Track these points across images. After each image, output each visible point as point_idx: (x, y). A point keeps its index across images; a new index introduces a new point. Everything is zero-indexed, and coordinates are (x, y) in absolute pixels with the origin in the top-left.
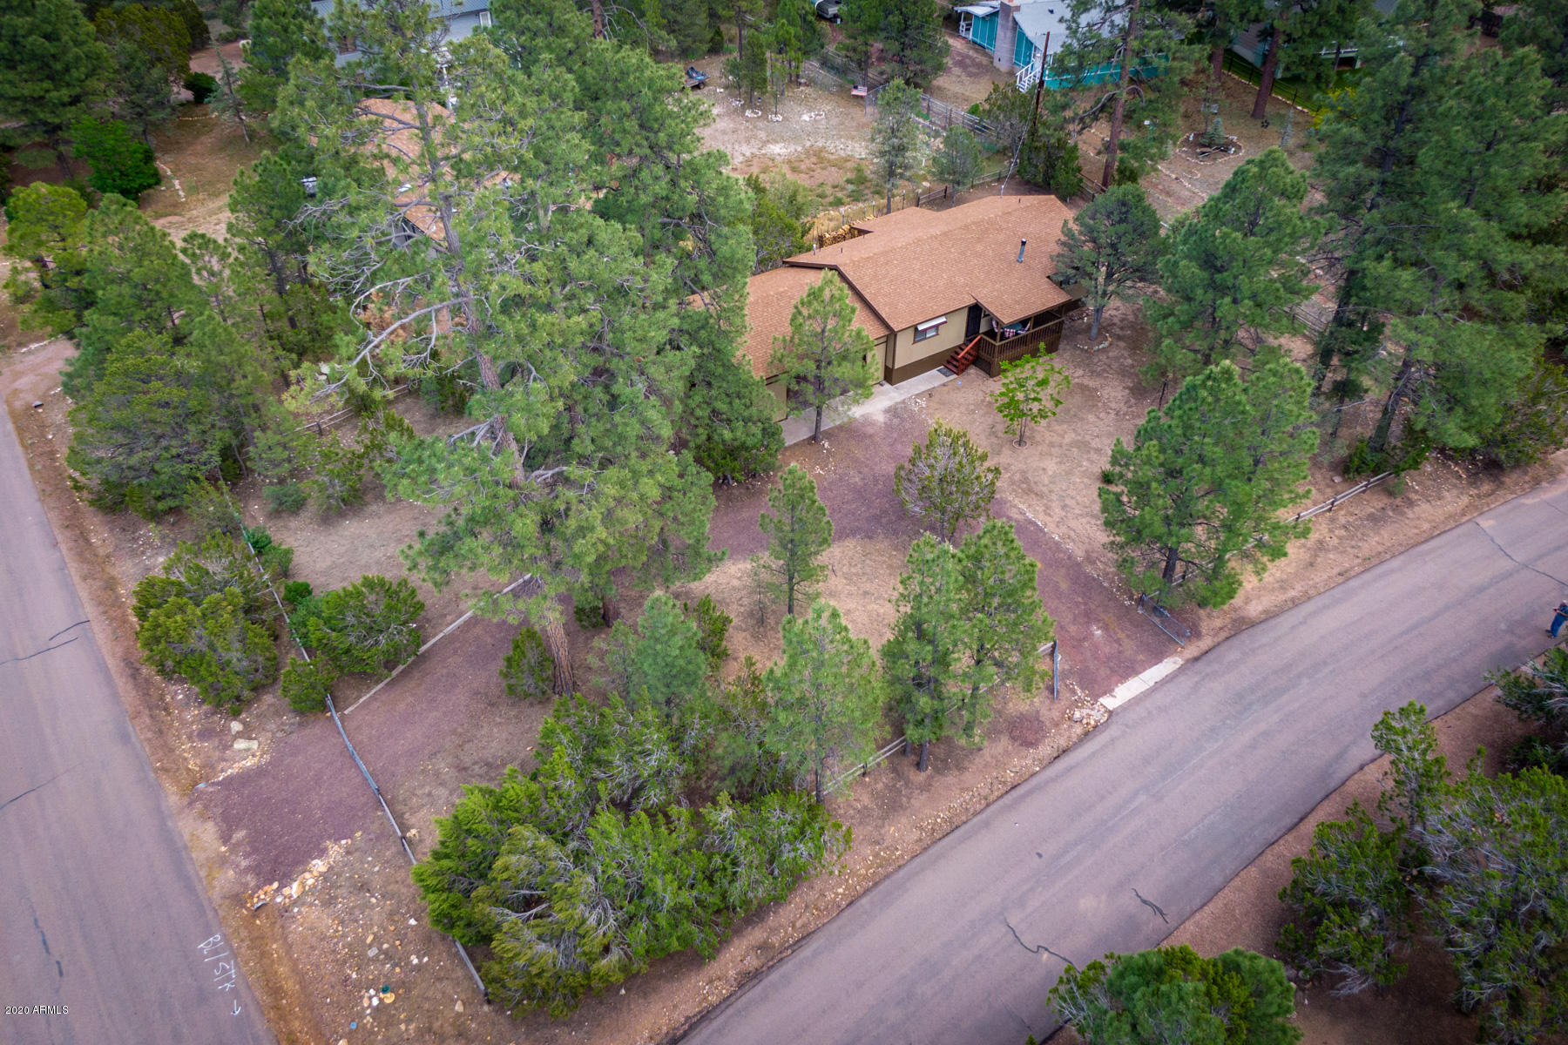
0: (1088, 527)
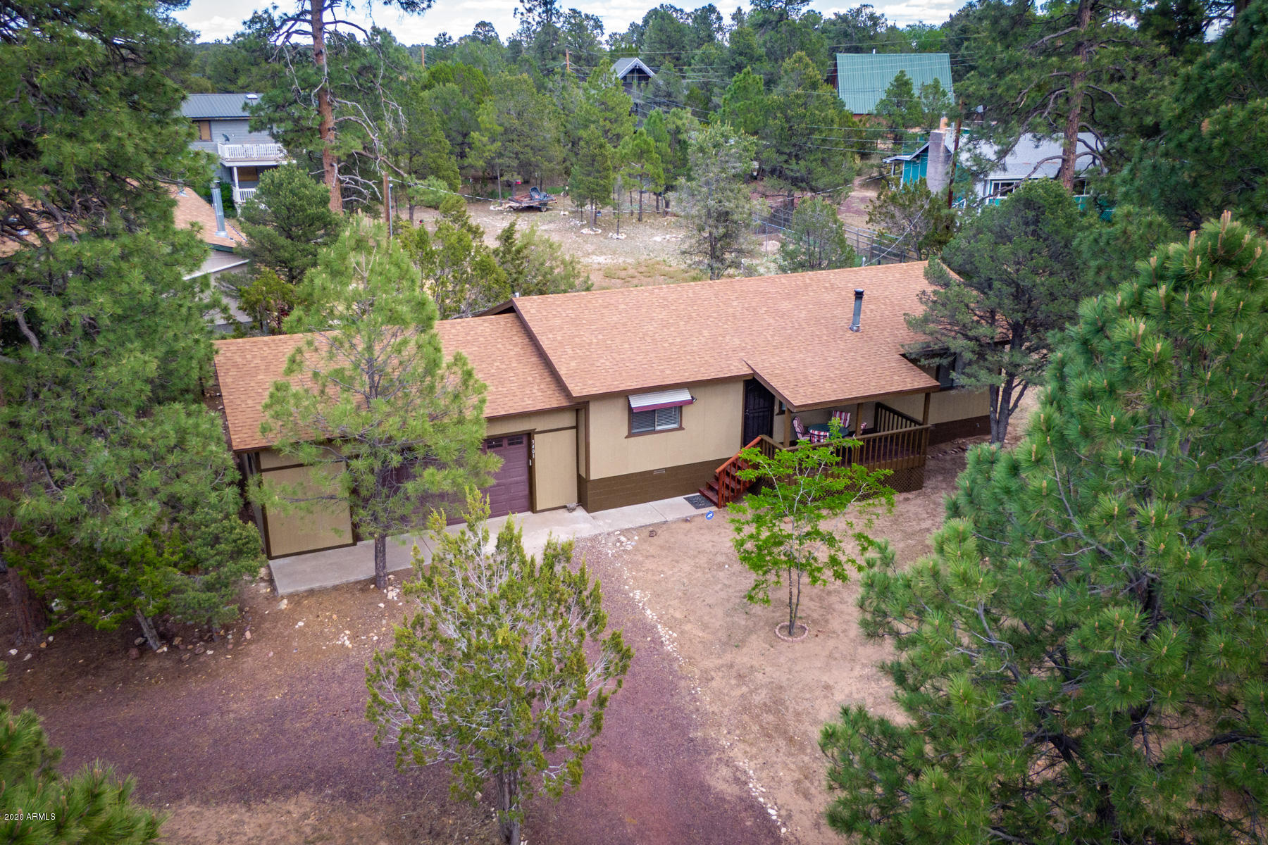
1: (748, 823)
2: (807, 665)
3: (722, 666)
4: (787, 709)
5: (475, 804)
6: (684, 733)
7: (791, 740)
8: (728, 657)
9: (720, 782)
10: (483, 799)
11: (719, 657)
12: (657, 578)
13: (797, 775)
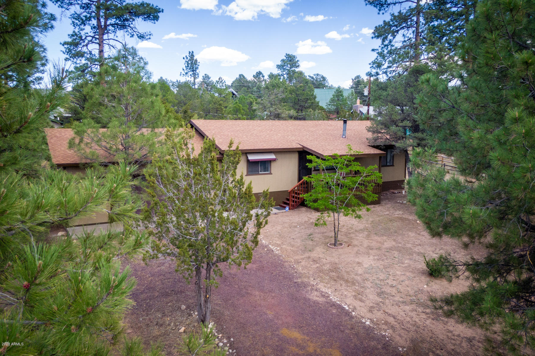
0: (413, 314)
1: (334, 311)
2: (347, 256)
3: (305, 258)
4: (341, 270)
5: (183, 311)
6: (290, 280)
7: (347, 281)
8: (307, 255)
9: (314, 296)
10: (186, 309)
11: (302, 255)
12: (266, 231)
13: (354, 294)
